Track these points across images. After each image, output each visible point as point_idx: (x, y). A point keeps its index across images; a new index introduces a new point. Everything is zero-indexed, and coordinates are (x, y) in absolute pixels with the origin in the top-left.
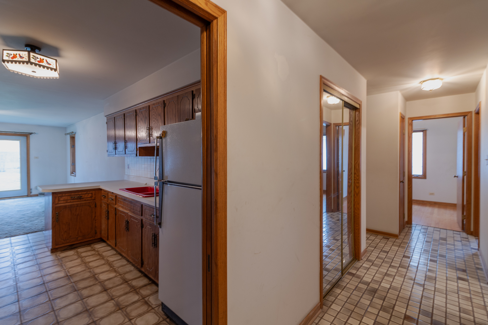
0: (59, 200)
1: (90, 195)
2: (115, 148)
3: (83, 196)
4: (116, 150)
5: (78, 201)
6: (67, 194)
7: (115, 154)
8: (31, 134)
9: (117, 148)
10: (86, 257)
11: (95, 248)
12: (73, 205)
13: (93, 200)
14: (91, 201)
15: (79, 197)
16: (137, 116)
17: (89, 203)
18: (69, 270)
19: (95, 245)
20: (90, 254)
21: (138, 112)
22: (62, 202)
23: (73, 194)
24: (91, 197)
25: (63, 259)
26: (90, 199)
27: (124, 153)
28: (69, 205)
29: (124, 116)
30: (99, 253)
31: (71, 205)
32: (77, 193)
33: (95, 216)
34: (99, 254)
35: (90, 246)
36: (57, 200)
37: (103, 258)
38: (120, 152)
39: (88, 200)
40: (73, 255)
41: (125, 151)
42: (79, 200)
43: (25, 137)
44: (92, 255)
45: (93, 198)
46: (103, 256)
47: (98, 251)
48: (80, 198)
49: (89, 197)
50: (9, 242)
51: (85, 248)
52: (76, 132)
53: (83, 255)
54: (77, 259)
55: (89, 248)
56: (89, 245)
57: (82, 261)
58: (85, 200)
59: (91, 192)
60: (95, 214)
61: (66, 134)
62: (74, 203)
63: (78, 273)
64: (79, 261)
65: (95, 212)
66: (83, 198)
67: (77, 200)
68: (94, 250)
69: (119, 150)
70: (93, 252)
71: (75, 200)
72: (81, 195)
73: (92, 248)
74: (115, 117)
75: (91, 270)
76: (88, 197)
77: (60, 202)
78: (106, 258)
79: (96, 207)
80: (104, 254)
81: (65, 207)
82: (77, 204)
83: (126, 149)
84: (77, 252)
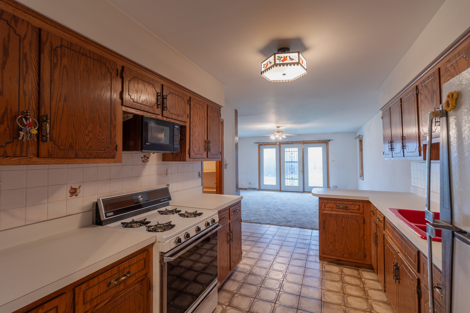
0: (325, 207)
1: (357, 207)
2: (391, 148)
3: (349, 206)
4: (393, 151)
5: (344, 212)
6: (332, 202)
7: (391, 156)
8: (329, 140)
9: (393, 148)
10: (348, 284)
11: (362, 276)
12: (339, 214)
13: (361, 213)
14: (359, 215)
15: (344, 207)
16: (419, 94)
17: (356, 216)
18: (326, 293)
19: (364, 271)
20: (354, 283)
21: (420, 88)
22: (328, 209)
23: (338, 202)
24: (359, 209)
25: (326, 274)
26: (358, 211)
27: (403, 156)
28: (334, 214)
29: (401, 102)
30: (364, 287)
31: (336, 215)
32: (342, 202)
33: (364, 235)
34: (364, 290)
35: (358, 270)
36: (323, 206)
37: (367, 299)
38: (397, 153)
39: (354, 213)
40: (337, 273)
41: (403, 152)
42: (345, 210)
43: (326, 144)
44: (356, 286)
45: (361, 211)
46: (368, 295)
47: (364, 283)
48: (346, 208)
49: (356, 209)
50: (298, 232)
51: (352, 270)
52: (363, 136)
53: (347, 279)
54: (337, 281)
55: (355, 273)
56: (357, 268)
57: (342, 288)
58: (351, 212)
59: (358, 204)
60: (364, 232)
61: (356, 138)
62: (340, 213)
63: (332, 303)
64: (339, 285)
65: (364, 230)
66: (349, 209)
67: (343, 210)
68: (360, 279)
69: (396, 152)
70: (358, 282)
71: (340, 210)
72: (347, 205)
73: (359, 274)
74: (390, 108)
75: (347, 309)
76: (354, 209)
77: (326, 209)
78: (371, 301)
79: (364, 223)
80: (371, 292)
81: (331, 215)
82: (343, 215)
83: (405, 150)
84: (342, 271)
